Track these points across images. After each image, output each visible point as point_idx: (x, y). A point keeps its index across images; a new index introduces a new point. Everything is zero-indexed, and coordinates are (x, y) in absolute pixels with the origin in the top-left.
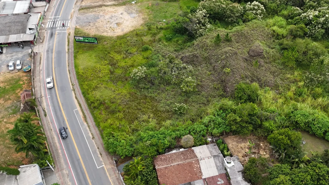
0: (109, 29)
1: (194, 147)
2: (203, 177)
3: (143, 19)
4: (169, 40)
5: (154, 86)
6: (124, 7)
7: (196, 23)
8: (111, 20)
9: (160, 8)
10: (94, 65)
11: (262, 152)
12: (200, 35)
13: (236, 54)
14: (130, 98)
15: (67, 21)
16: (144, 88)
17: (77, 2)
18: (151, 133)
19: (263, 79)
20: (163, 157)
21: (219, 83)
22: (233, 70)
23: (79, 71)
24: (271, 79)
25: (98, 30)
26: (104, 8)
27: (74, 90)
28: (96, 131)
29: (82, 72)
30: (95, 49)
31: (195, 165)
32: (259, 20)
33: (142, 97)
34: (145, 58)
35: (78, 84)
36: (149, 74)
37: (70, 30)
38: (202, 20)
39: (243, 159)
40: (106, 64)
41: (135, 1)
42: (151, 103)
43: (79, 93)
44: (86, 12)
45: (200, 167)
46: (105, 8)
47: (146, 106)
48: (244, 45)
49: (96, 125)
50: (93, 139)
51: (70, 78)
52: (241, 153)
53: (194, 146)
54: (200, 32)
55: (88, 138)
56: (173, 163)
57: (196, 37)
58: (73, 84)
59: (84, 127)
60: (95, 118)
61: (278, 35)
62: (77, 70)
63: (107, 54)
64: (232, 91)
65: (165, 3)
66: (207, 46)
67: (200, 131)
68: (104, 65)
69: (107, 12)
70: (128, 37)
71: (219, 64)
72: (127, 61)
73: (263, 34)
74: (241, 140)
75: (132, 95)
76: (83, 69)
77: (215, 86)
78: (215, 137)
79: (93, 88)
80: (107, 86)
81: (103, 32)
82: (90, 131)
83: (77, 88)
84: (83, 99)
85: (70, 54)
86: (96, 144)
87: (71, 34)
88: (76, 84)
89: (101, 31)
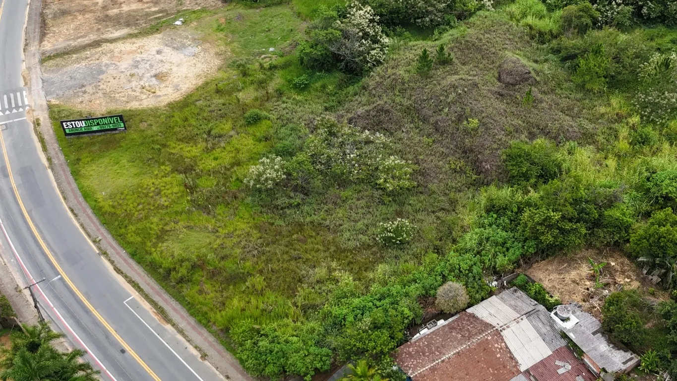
0: (142, 93)
1: (472, 308)
2: (523, 368)
3: (217, 54)
4: (301, 88)
5: (311, 197)
6: (158, 36)
7: (359, 37)
8: (136, 70)
9: (248, 24)
10: (136, 181)
11: (620, 280)
12: (375, 63)
13: (475, 85)
14: (261, 238)
15: (18, 94)
16: (290, 206)
17: (26, 45)
18: (356, 301)
19: (553, 126)
20: (411, 349)
21: (459, 159)
22: (484, 120)
23: (101, 204)
24: (571, 123)
25: (113, 100)
26: (106, 47)
27: (105, 254)
28: (203, 338)
29: (111, 203)
30: (123, 144)
31: (496, 345)
32: (488, 10)
33: (290, 228)
34: (260, 141)
35: (109, 237)
36: (294, 169)
37: (35, 114)
38: (369, 30)
39: (586, 305)
40: (167, 174)
41: (182, 19)
42: (319, 238)
43: (121, 256)
44: (63, 63)
45: (507, 347)
46: (111, 46)
47: (309, 246)
48: (481, 66)
49: (200, 322)
50: (205, 359)
51: (83, 228)
52: (577, 295)
53: (470, 305)
54: (372, 56)
55: (190, 359)
56: (444, 354)
57: (366, 69)
58: (98, 240)
59: (169, 336)
60: (191, 308)
61: (541, 34)
62: (93, 203)
63: (159, 150)
64: (499, 167)
65: (258, 11)
66: (403, 84)
67: (468, 268)
68: (163, 177)
69: (119, 55)
70: (197, 101)
71: (446, 116)
72: (217, 155)
73: (511, 37)
74: (565, 265)
75: (266, 231)
76: (110, 196)
77: (453, 167)
78: (506, 273)
79: (155, 236)
80: (192, 224)
81: (128, 102)
82: (189, 341)
83: (112, 246)
84: (136, 268)
85: (59, 169)
86: (217, 368)
87: (41, 122)
88: (105, 238)
89: (122, 99)
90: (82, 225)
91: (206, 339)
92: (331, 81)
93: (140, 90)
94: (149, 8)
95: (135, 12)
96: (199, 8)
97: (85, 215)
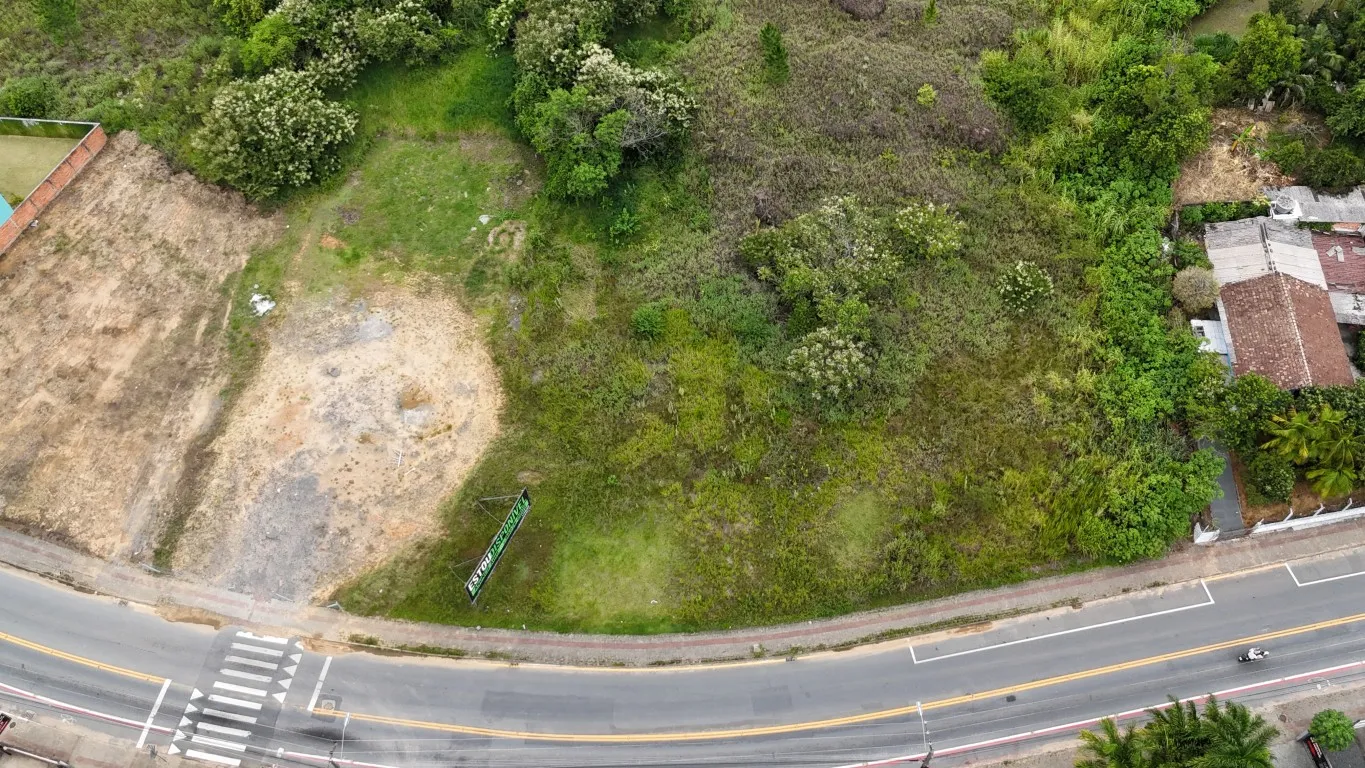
0: (432, 445)
2: (1325, 286)
3: (421, 295)
6: (274, 352)
8: (355, 427)
9: (379, 212)
12: (689, 117)
15: (240, 646)
17: (66, 580)
23: (680, 615)
26: (225, 446)
27: (796, 651)
28: (1041, 591)
31: (1297, 288)
34: (706, 342)
37: (330, 637)
41: (257, 297)
43: (817, 631)
44: (207, 536)
45: (1300, 281)
46: (234, 435)
51: (714, 661)
55: (1068, 622)
56: (1293, 339)
57: (686, 134)
58: (758, 650)
59: (1015, 630)
62: (664, 626)
65: (356, 183)
69: (278, 435)
70: (532, 378)
72: (692, 411)
74: (1199, 164)
75: (903, 426)
76: (671, 593)
77: (948, 164)
78: (1171, 222)
80: (829, 508)
81: (439, 477)
82: (1039, 610)
83: (785, 635)
84: (858, 620)
85: (529, 650)
86: (1105, 596)
87: (366, 634)
88: (760, 638)
89: (422, 480)
90: (705, 661)
91: (1048, 588)
92: (650, 190)
93: (422, 445)
94: (158, 329)
96: (245, 257)
97: (684, 648)
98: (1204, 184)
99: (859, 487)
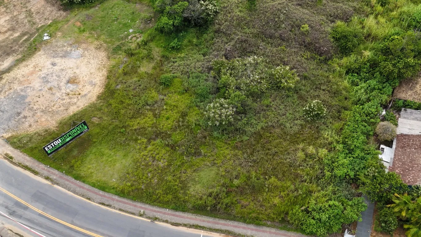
0: (70, 98)
1: (396, 131)
8: (50, 84)
9: (99, 19)
10: (129, 160)
14: (244, 153)
21: (305, 51)
23: (121, 189)
25: (53, 113)
26: (7, 77)
27: (156, 219)
29: (126, 185)
30: (94, 140)
34: (183, 94)
35: (147, 206)
36: (237, 102)
40: (147, 144)
41: (46, 34)
42: (275, 135)
43: (168, 214)
46: (12, 74)
47: (274, 143)
49: (257, 224)
54: (211, 10)
57: (211, 20)
58: (142, 213)
62: (113, 190)
64: (332, 46)
65: (97, 8)
66: (244, 20)
68: (145, 148)
69: (25, 79)
70: (116, 86)
71: (285, 29)
72: (166, 116)
74: (411, 84)
76: (121, 179)
77: (306, 57)
79: (180, 189)
80: (196, 168)
81: (67, 110)
83: (155, 211)
84: (186, 216)
85: (61, 181)
87: (11, 154)
88: (145, 209)
89: (60, 109)
90: (120, 210)
91: (270, 232)
92: (191, 36)
93: (67, 97)
94: (11, 35)
95: (4, 42)
96: (51, 21)
97: (115, 202)
98: (410, 93)
99: (213, 164)
